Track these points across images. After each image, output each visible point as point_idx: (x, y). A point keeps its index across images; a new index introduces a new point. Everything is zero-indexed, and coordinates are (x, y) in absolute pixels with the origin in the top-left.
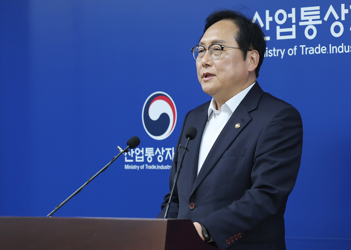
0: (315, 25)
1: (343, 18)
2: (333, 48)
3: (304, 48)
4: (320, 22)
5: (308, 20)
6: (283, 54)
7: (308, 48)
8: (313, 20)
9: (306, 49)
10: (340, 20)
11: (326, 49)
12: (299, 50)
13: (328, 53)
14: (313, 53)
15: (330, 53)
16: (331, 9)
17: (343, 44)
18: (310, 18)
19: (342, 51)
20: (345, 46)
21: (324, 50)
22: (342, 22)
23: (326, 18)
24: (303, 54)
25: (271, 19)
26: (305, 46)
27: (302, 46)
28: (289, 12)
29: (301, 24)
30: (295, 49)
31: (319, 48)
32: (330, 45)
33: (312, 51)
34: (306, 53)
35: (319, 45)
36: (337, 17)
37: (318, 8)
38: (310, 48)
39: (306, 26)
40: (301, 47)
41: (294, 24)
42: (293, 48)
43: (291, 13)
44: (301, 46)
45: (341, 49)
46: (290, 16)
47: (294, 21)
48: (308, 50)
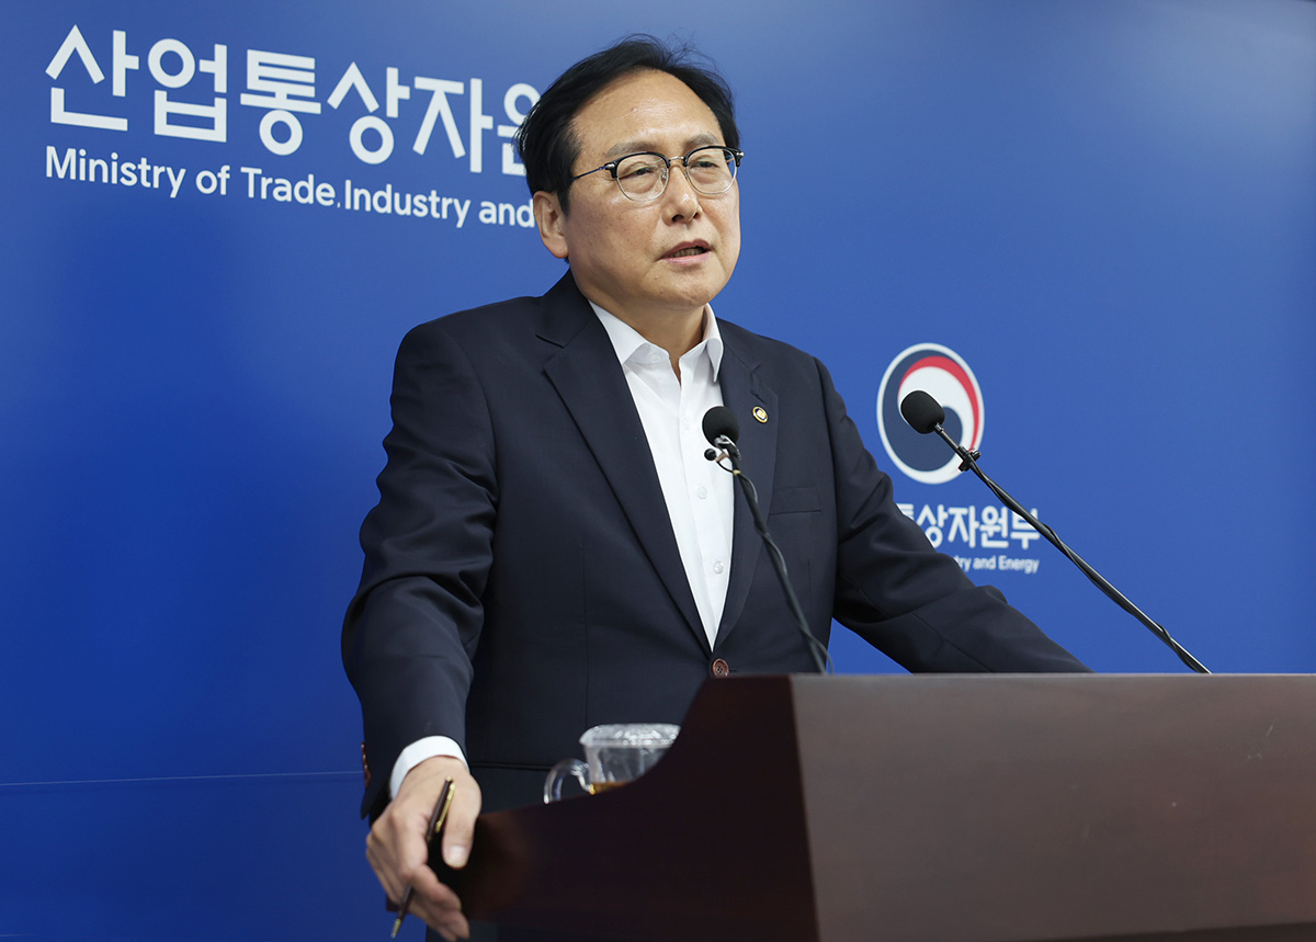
0: (297, 114)
1: (393, 111)
2: (358, 193)
3: (257, 178)
4: (315, 108)
5: (272, 95)
6: (176, 184)
7: (270, 180)
8: (290, 97)
9: (265, 182)
10: (381, 113)
11: (332, 194)
12: (238, 181)
13: (339, 205)
14: (288, 198)
15: (348, 206)
16: (353, 76)
17: (389, 187)
18: (282, 90)
19: (388, 209)
20: (397, 196)
21: (326, 195)
22: (389, 121)
23: (335, 100)
24: (251, 194)
25: (133, 62)
26: (259, 171)
27: (252, 172)
28: (203, 52)
29: (246, 100)
30: (224, 174)
31: (310, 186)
32: (348, 183)
33: (285, 191)
34: (264, 196)
35: (311, 177)
36: (371, 103)
37: (310, 63)
38: (278, 181)
39: (267, 110)
40: (247, 174)
41: (221, 95)
42: (216, 171)
43: (211, 57)
44: (244, 170)
45: (382, 202)
46: (205, 66)
47: (221, 85)
48: (271, 188)
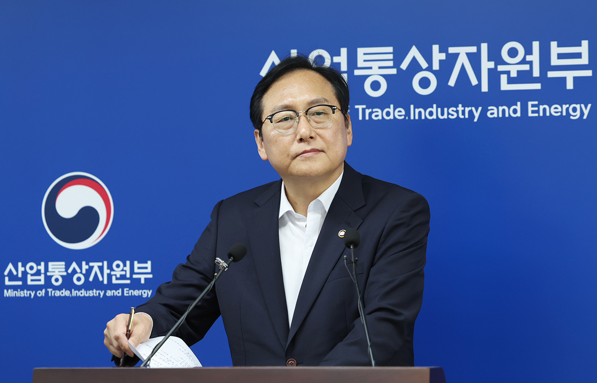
0: (383, 76)
1: (436, 67)
2: (417, 111)
3: (364, 110)
4: (394, 71)
5: (371, 68)
7: (370, 110)
8: (380, 68)
9: (368, 111)
10: (429, 69)
11: (403, 113)
13: (407, 118)
14: (380, 118)
15: (412, 118)
16: (414, 52)
17: (435, 106)
18: (375, 65)
19: (434, 117)
20: (439, 110)
21: (400, 114)
22: (434, 72)
23: (404, 66)
24: (360, 118)
26: (364, 106)
27: (360, 107)
28: (335, 53)
29: (358, 73)
31: (391, 110)
32: (412, 106)
33: (379, 114)
34: (367, 118)
35: (392, 106)
36: (424, 64)
37: (390, 49)
38: (374, 110)
39: (367, 76)
40: (358, 109)
41: (344, 72)
43: (339, 55)
44: (356, 107)
45: (431, 114)
46: (336, 59)
47: (344, 68)
48: (370, 114)
